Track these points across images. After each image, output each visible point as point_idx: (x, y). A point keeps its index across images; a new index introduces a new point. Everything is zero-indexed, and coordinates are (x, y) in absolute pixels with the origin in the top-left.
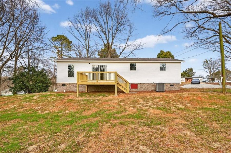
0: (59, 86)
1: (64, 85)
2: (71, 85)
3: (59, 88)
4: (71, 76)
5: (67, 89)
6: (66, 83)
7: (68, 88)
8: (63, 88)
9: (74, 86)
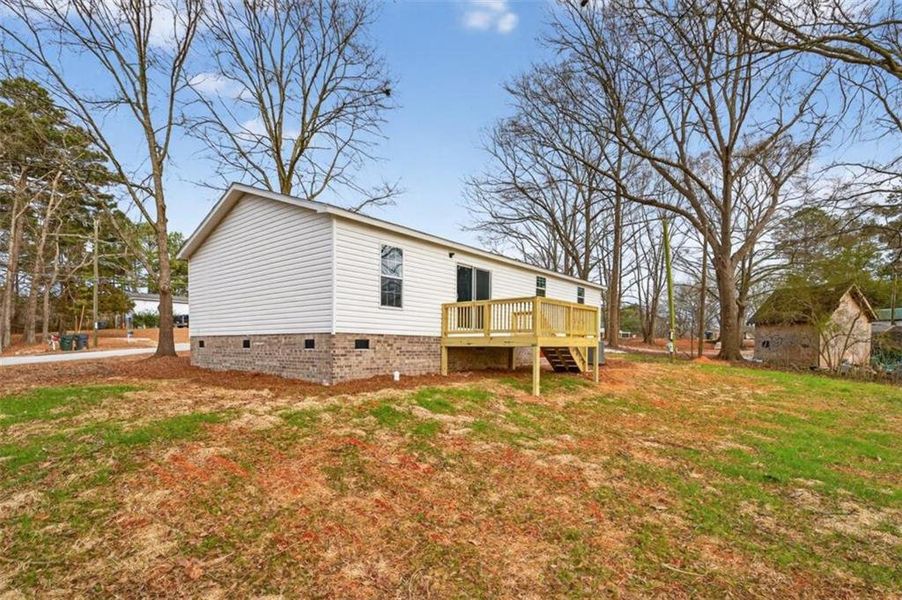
0: (343, 352)
1: (362, 344)
2: (391, 345)
3: (342, 362)
4: (390, 303)
5: (375, 366)
6: (372, 335)
7: (378, 361)
8: (360, 358)
9: (403, 349)
